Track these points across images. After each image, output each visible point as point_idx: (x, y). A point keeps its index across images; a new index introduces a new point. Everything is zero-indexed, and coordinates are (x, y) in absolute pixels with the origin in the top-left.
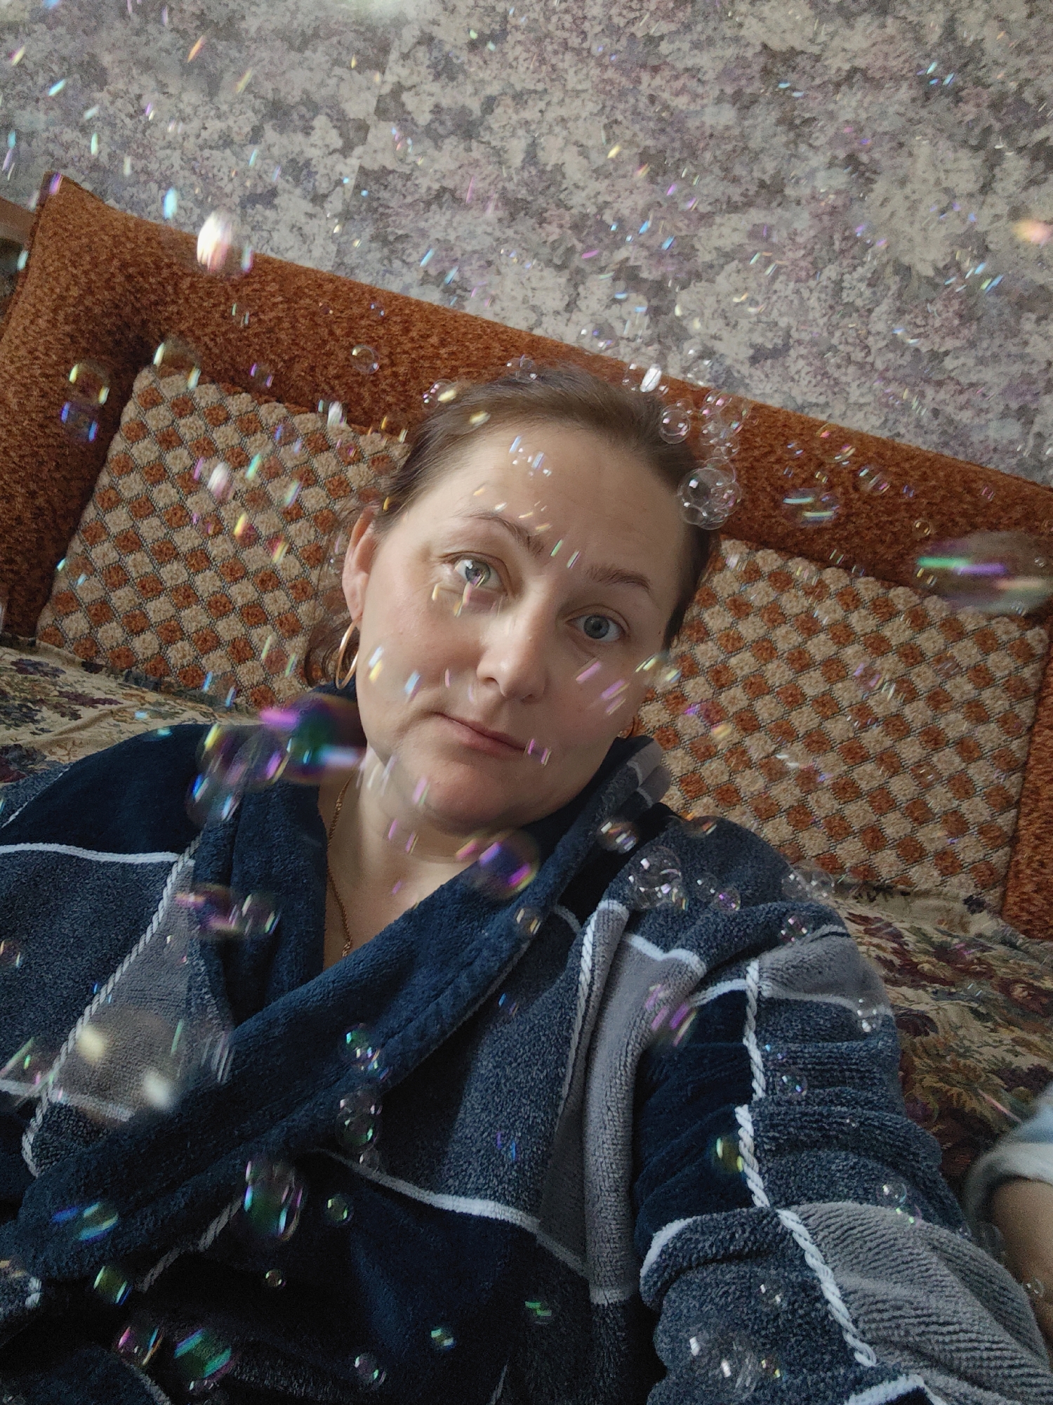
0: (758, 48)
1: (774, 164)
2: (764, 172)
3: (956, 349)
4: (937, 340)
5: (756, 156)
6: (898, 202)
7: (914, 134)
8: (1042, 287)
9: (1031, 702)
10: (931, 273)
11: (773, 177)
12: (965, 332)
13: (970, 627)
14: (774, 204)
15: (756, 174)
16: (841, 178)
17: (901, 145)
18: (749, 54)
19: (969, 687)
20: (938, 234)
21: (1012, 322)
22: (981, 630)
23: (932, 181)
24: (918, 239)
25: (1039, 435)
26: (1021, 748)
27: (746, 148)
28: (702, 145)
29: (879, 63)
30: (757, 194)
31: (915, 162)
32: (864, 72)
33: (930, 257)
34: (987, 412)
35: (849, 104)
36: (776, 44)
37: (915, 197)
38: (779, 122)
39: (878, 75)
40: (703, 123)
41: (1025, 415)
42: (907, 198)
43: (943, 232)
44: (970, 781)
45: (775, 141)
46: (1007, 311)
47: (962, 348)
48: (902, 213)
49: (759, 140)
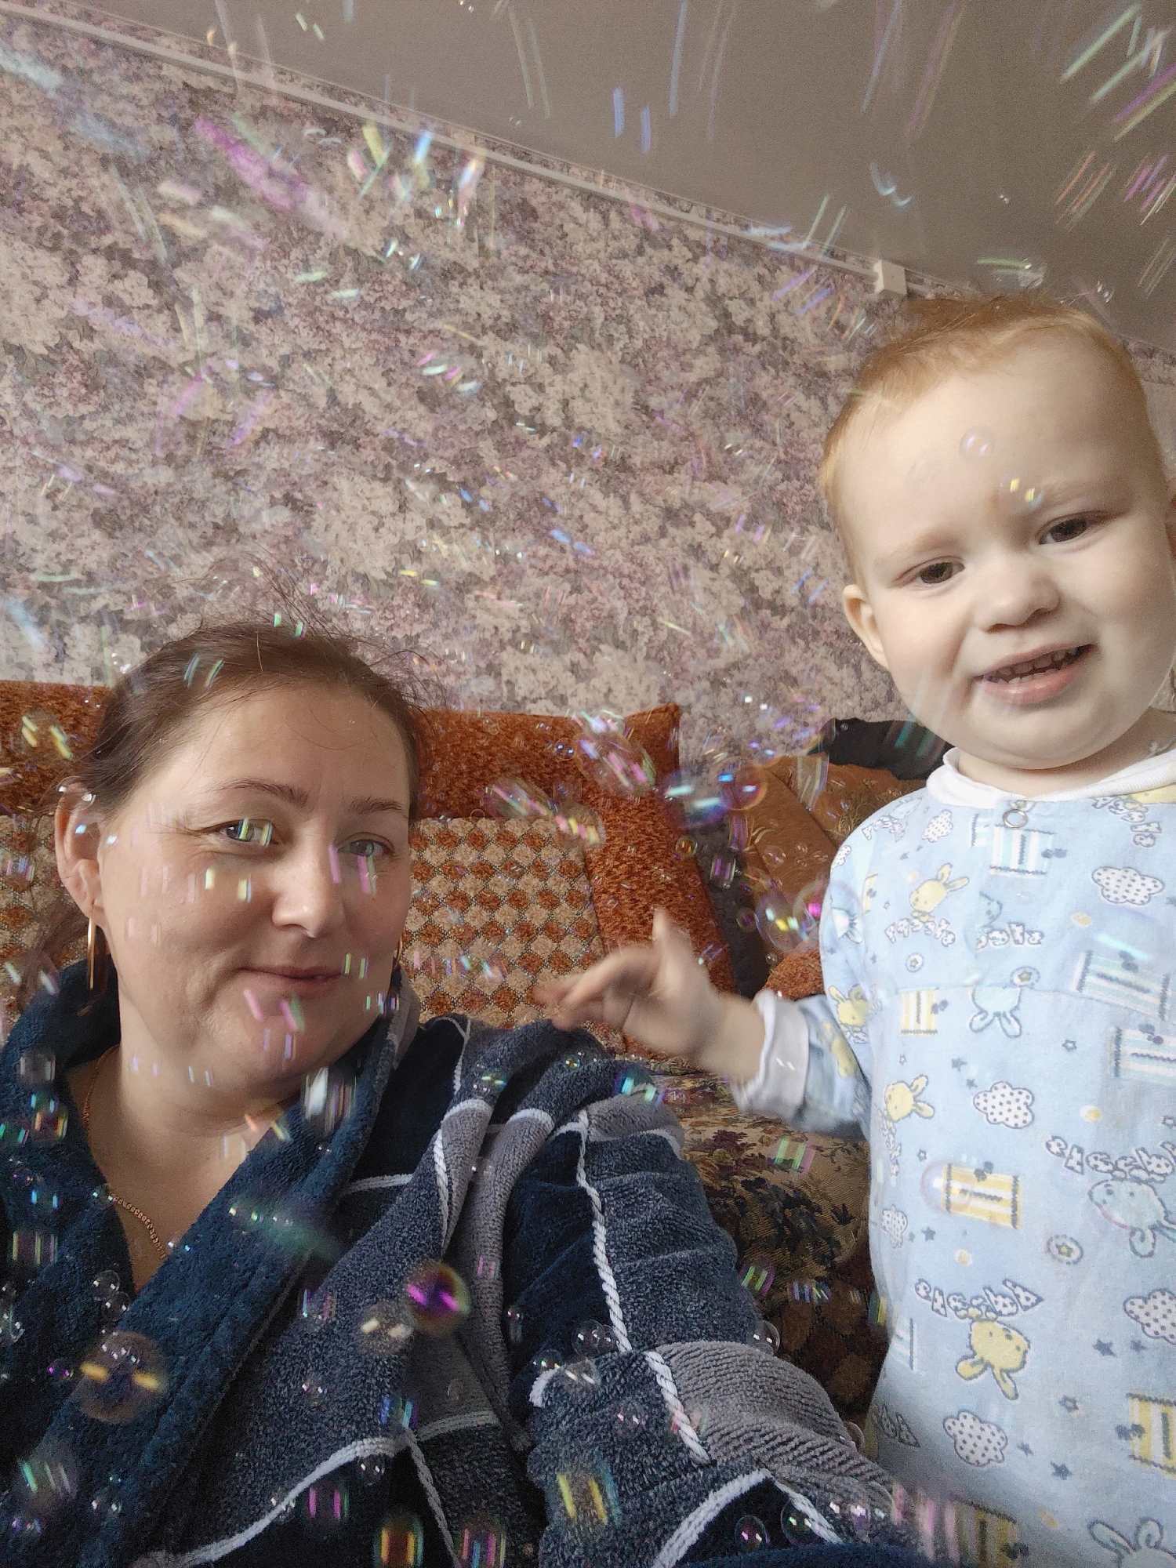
0: (177, 420)
1: (222, 509)
2: (215, 516)
3: (425, 631)
4: (407, 627)
5: (203, 504)
6: (337, 526)
7: (332, 474)
8: (470, 574)
9: (583, 878)
10: (384, 577)
11: (224, 520)
12: (426, 617)
13: (519, 834)
14: (233, 541)
15: (208, 519)
16: (284, 514)
17: (325, 483)
18: (170, 425)
19: (536, 881)
20: (380, 546)
21: (458, 603)
22: (526, 834)
23: (360, 507)
24: (364, 552)
25: (508, 682)
26: (591, 916)
27: (192, 499)
28: (149, 501)
29: (286, 423)
30: (215, 535)
31: (340, 495)
32: (275, 431)
33: (379, 565)
34: (465, 673)
35: (272, 456)
36: (191, 415)
37: (350, 521)
38: (215, 476)
39: (287, 433)
40: (145, 483)
41: (493, 670)
42: (344, 522)
43: (382, 545)
44: (565, 956)
45: (216, 490)
46: (451, 595)
47: (430, 630)
48: (344, 534)
49: (202, 491)
